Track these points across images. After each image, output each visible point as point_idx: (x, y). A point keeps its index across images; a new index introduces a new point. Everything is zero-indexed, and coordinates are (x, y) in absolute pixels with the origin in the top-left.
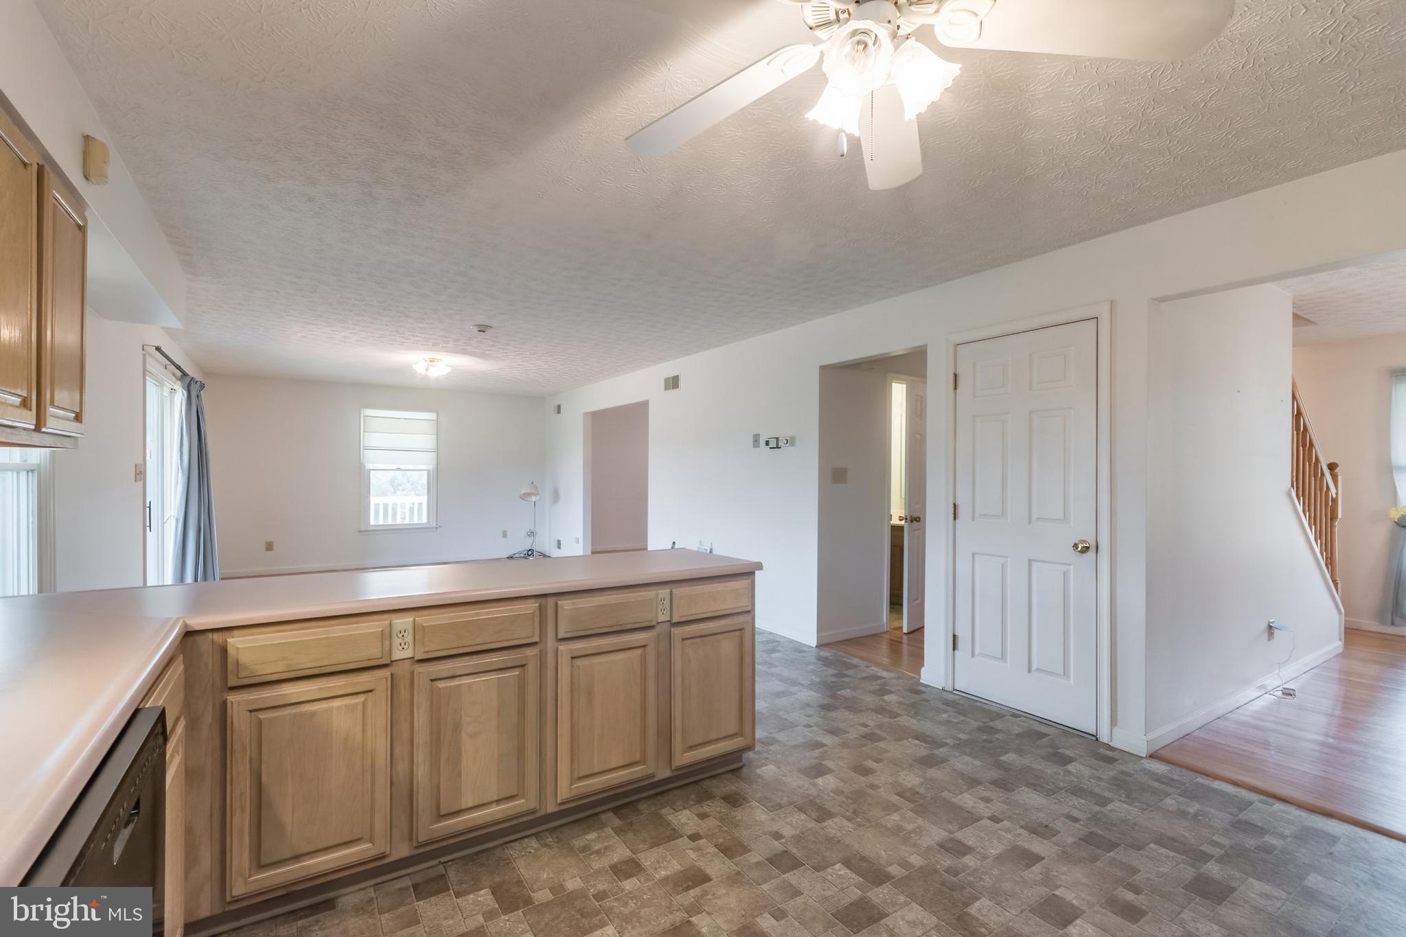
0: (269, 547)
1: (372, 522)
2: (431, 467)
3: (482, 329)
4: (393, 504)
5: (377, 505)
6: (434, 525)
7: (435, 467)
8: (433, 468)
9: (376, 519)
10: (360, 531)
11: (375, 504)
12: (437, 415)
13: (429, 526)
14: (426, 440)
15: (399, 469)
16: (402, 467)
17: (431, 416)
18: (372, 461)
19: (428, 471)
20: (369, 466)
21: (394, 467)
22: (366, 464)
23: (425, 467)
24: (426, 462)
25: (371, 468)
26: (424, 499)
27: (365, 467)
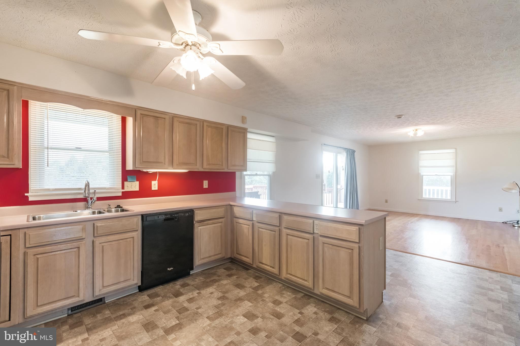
0: (386, 201)
1: (424, 196)
2: (452, 174)
3: (399, 117)
4: (433, 190)
5: (426, 190)
6: (454, 200)
7: (455, 174)
8: (454, 175)
9: (426, 195)
10: (419, 200)
11: (425, 189)
12: (456, 150)
13: (452, 200)
14: (451, 162)
15: (436, 175)
17: (452, 151)
18: (423, 171)
19: (451, 176)
20: (422, 174)
23: (449, 174)
24: (450, 172)
26: (449, 188)
27: (420, 174)
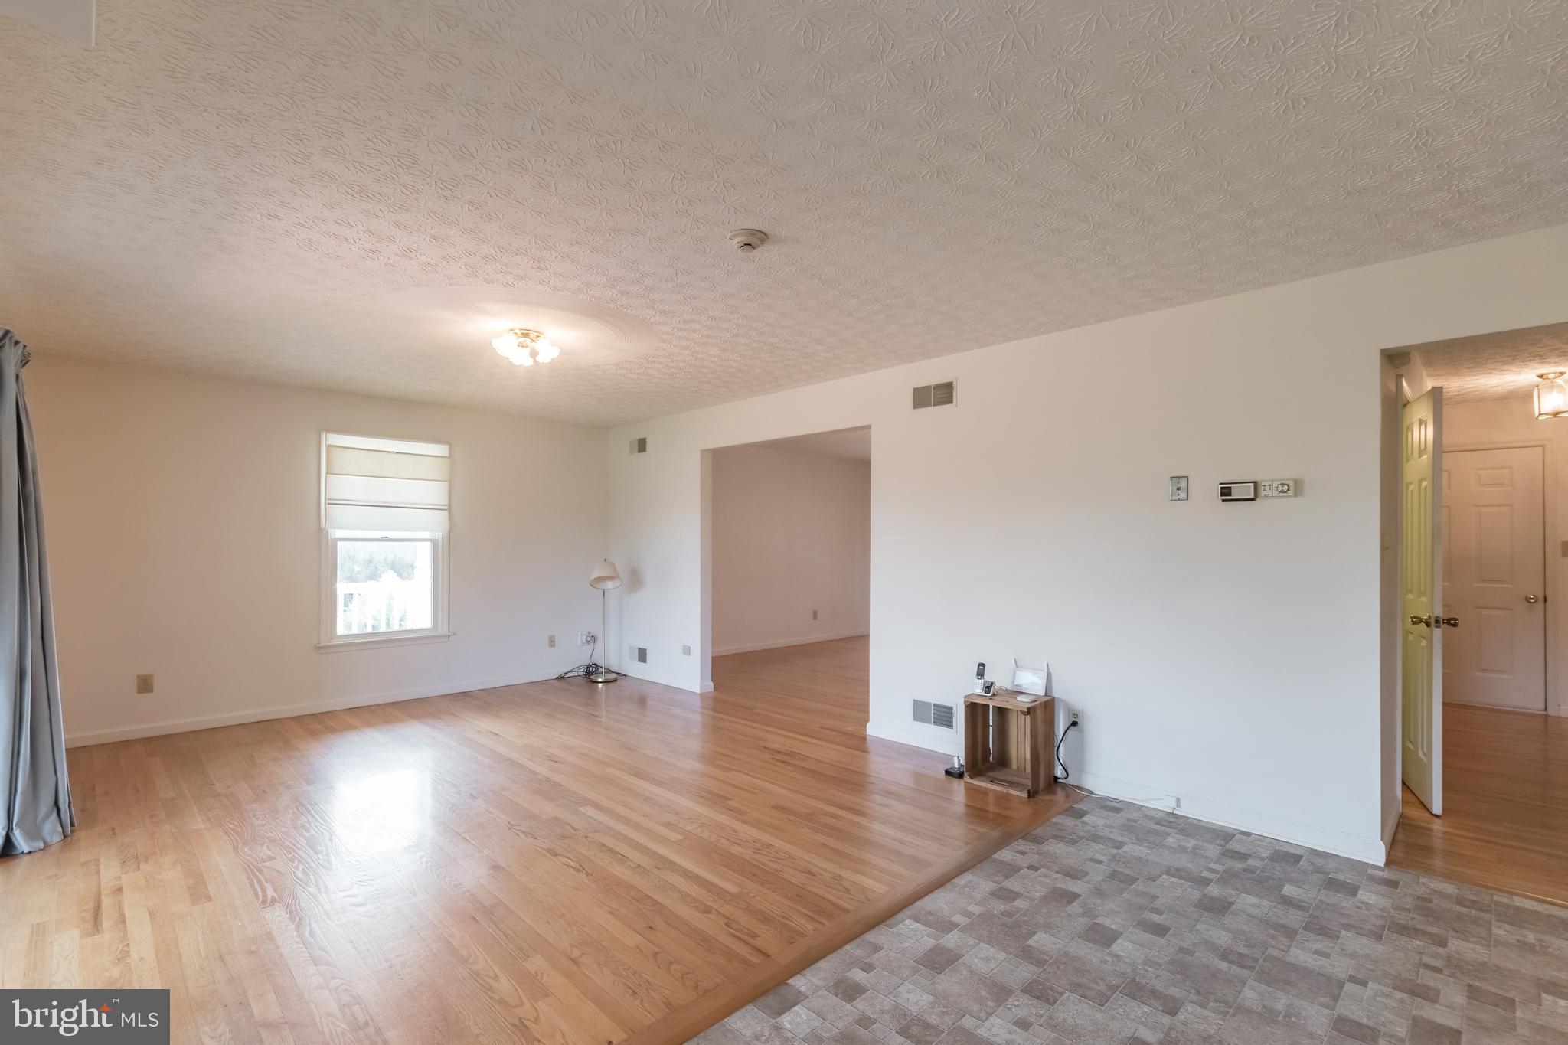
0: (145, 685)
1: (340, 630)
2: (438, 535)
5: (348, 599)
6: (445, 632)
7: (446, 535)
8: (443, 537)
9: (347, 625)
10: (320, 648)
11: (345, 597)
12: (450, 449)
13: (435, 634)
15: (384, 539)
16: (391, 535)
17: (440, 450)
18: (340, 524)
19: (434, 543)
20: (335, 533)
21: (378, 535)
22: (329, 530)
23: (426, 535)
24: (432, 526)
25: (337, 536)
27: (327, 535)
